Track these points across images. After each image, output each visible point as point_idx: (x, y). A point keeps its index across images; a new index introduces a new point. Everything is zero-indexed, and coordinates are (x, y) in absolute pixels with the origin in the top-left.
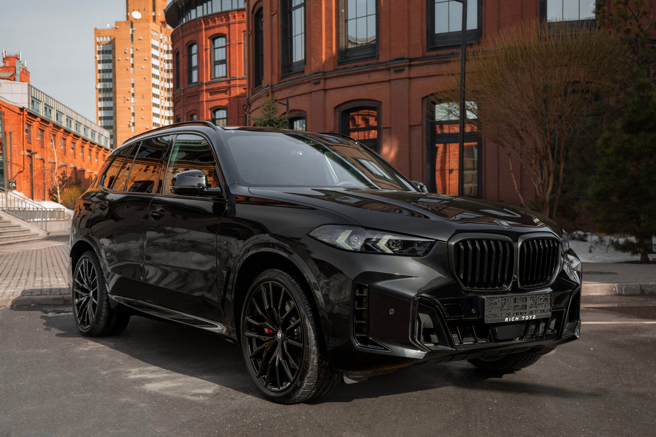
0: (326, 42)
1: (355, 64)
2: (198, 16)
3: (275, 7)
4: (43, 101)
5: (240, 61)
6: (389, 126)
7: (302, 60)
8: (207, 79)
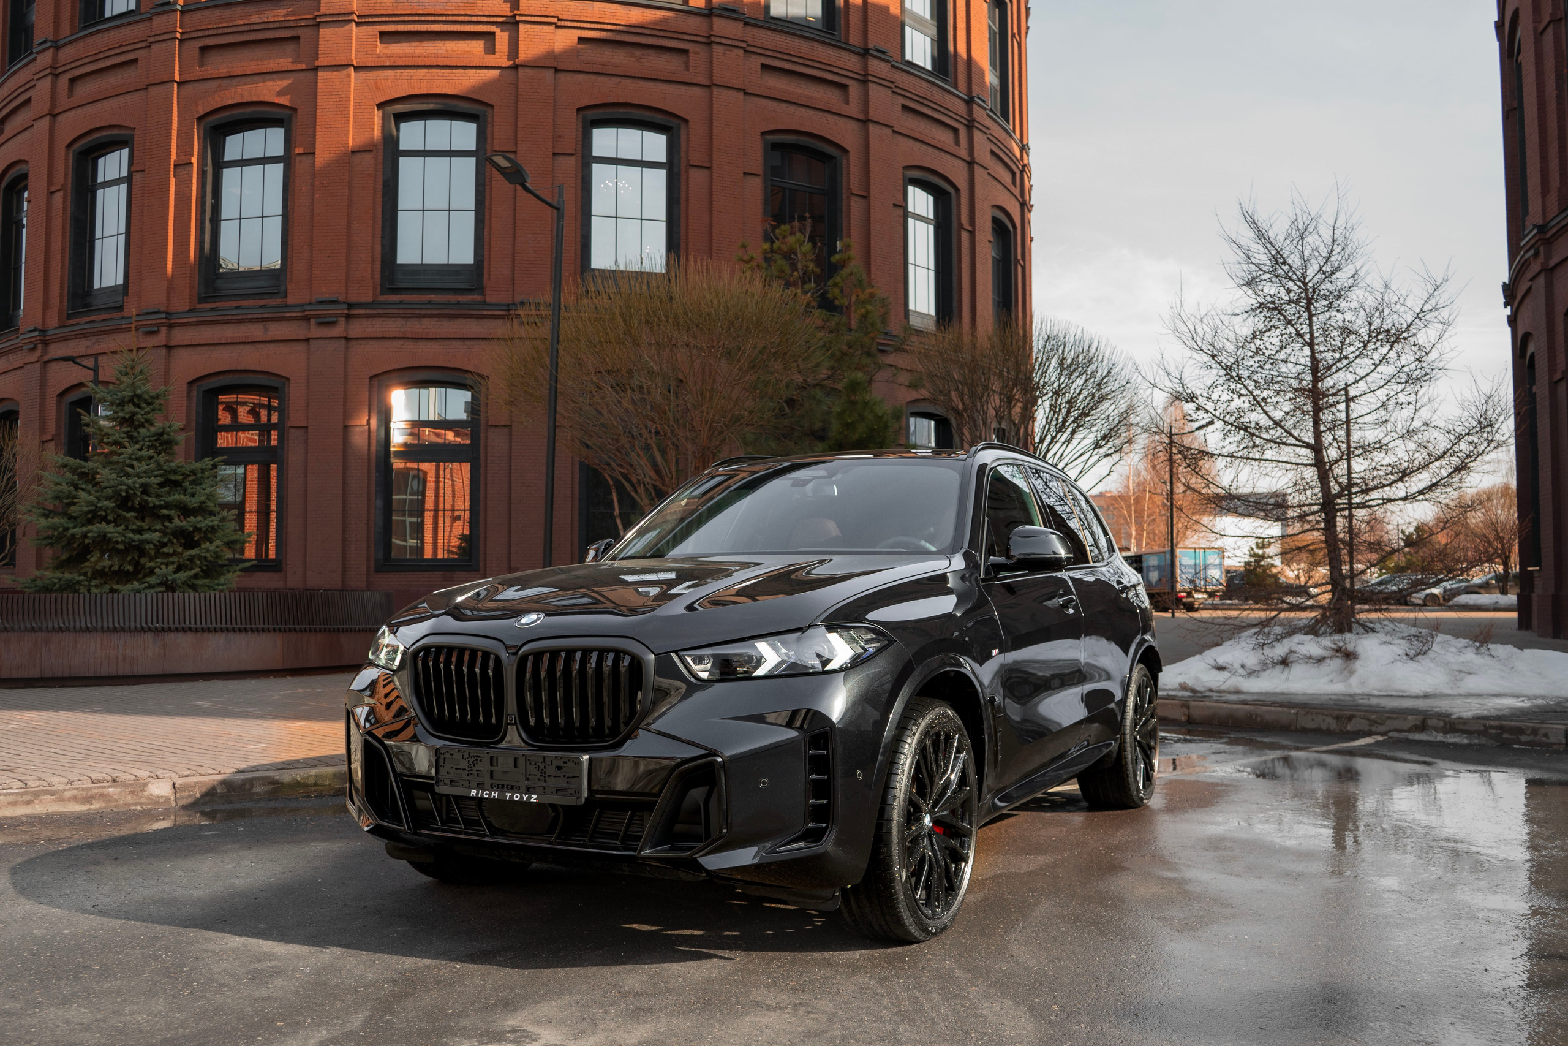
6: (303, 424)
7: (116, 286)
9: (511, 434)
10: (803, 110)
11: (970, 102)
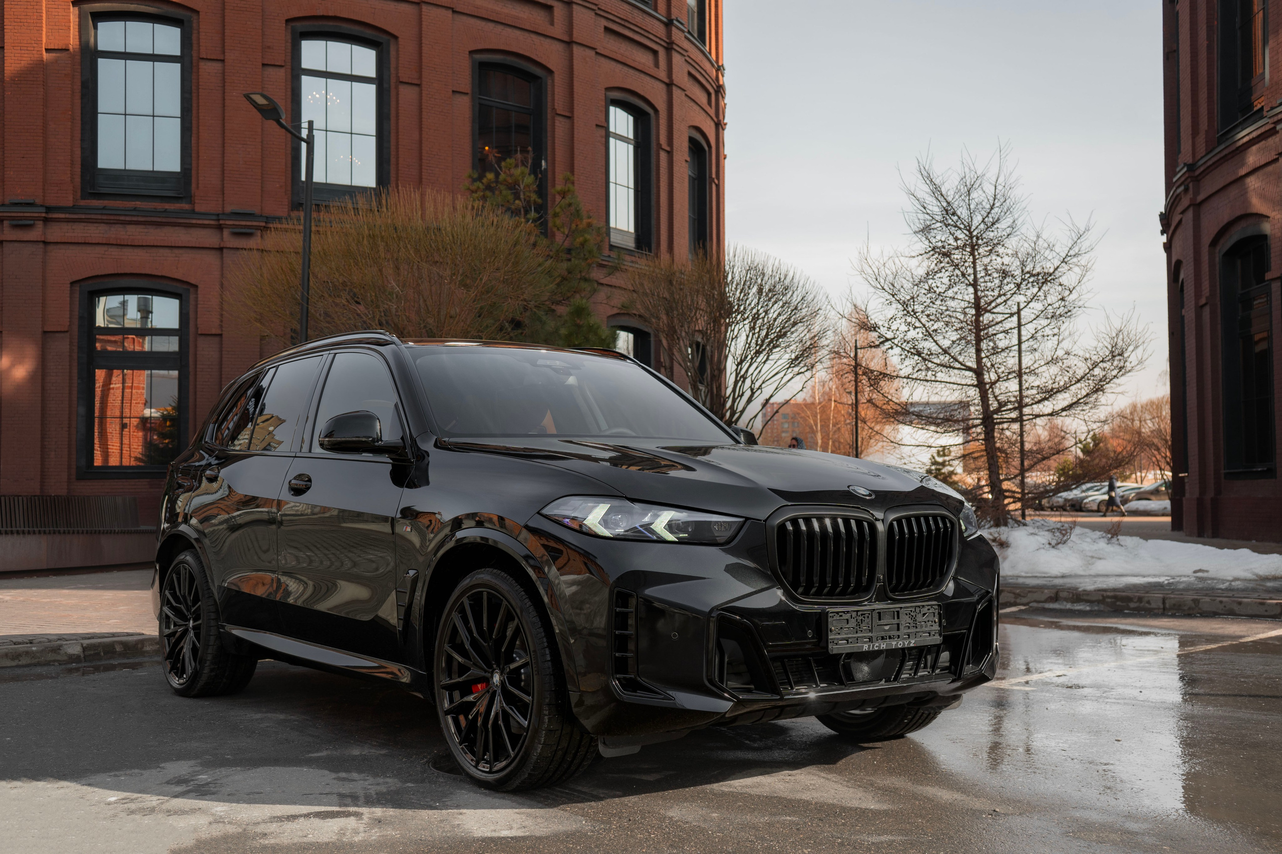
9: (221, 343)
10: (509, 30)
11: (669, 24)
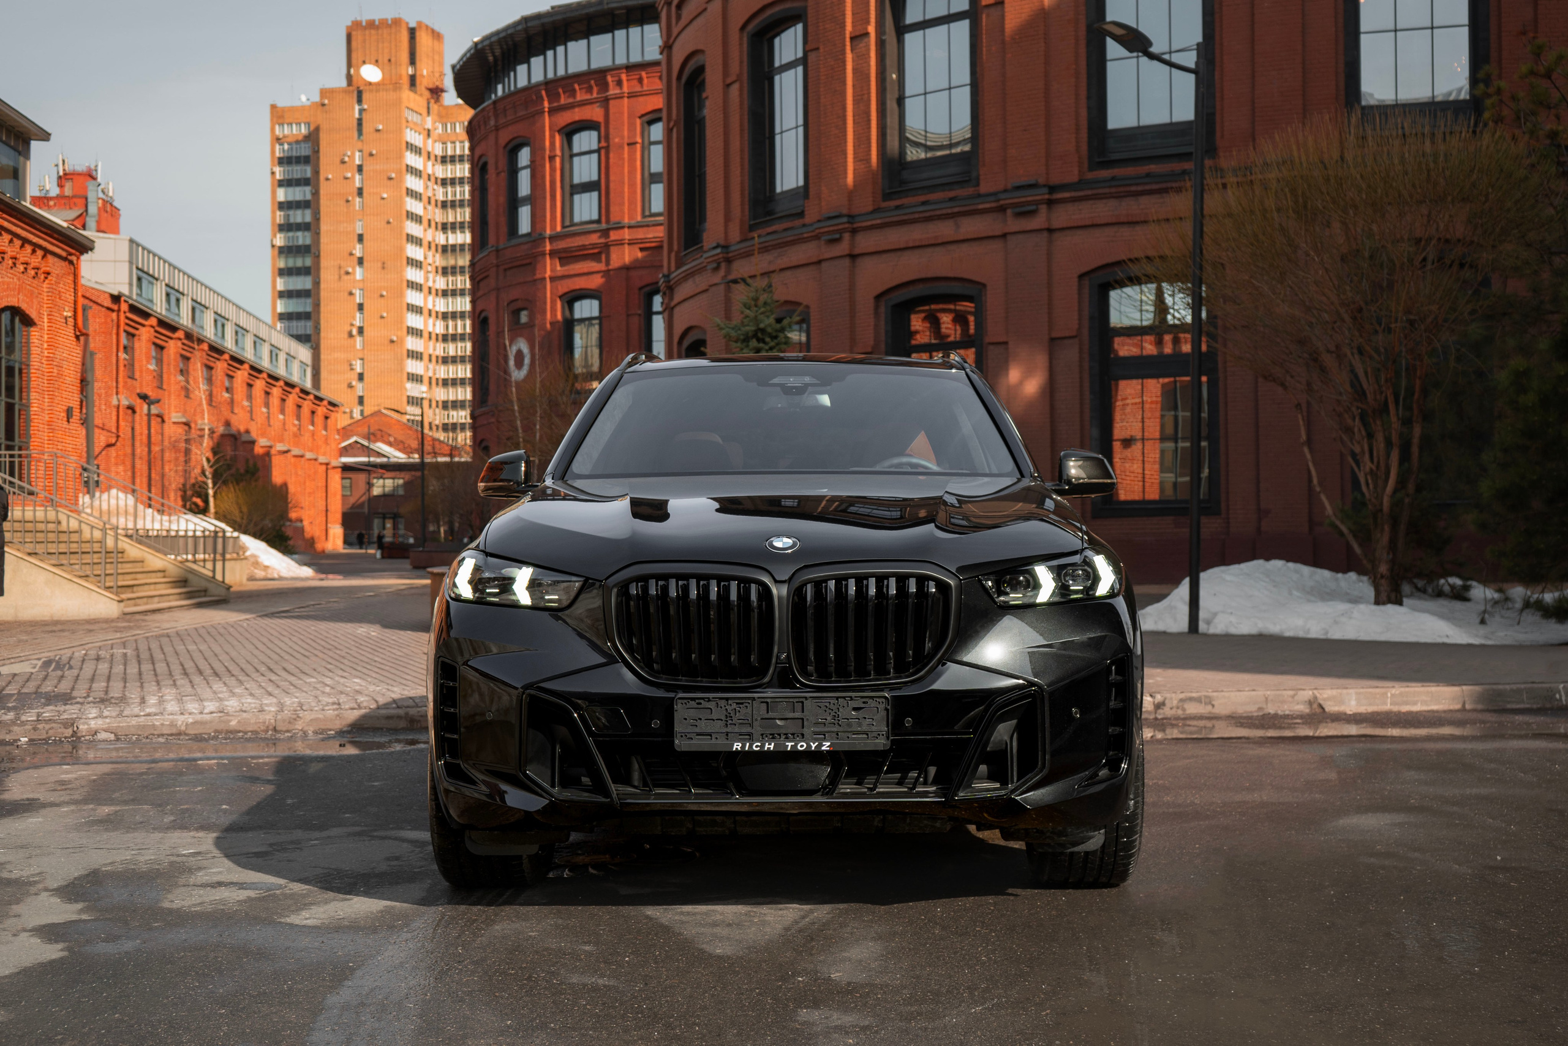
0: (854, 146)
1: (922, 198)
2: (534, 80)
3: (735, 67)
4: (161, 277)
5: (632, 185)
6: (1003, 339)
7: (798, 188)
8: (553, 227)
